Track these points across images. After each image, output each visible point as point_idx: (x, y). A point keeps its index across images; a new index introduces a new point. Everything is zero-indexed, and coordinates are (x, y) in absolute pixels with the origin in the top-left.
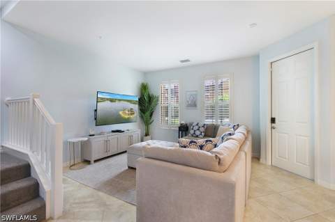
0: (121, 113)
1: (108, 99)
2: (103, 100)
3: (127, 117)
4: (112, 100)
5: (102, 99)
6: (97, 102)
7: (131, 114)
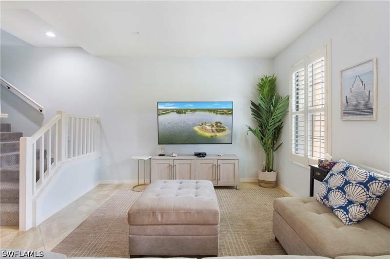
0: (196, 128)
1: (172, 111)
2: (166, 112)
3: (208, 135)
4: (179, 112)
5: (165, 110)
6: (158, 115)
7: (218, 131)
